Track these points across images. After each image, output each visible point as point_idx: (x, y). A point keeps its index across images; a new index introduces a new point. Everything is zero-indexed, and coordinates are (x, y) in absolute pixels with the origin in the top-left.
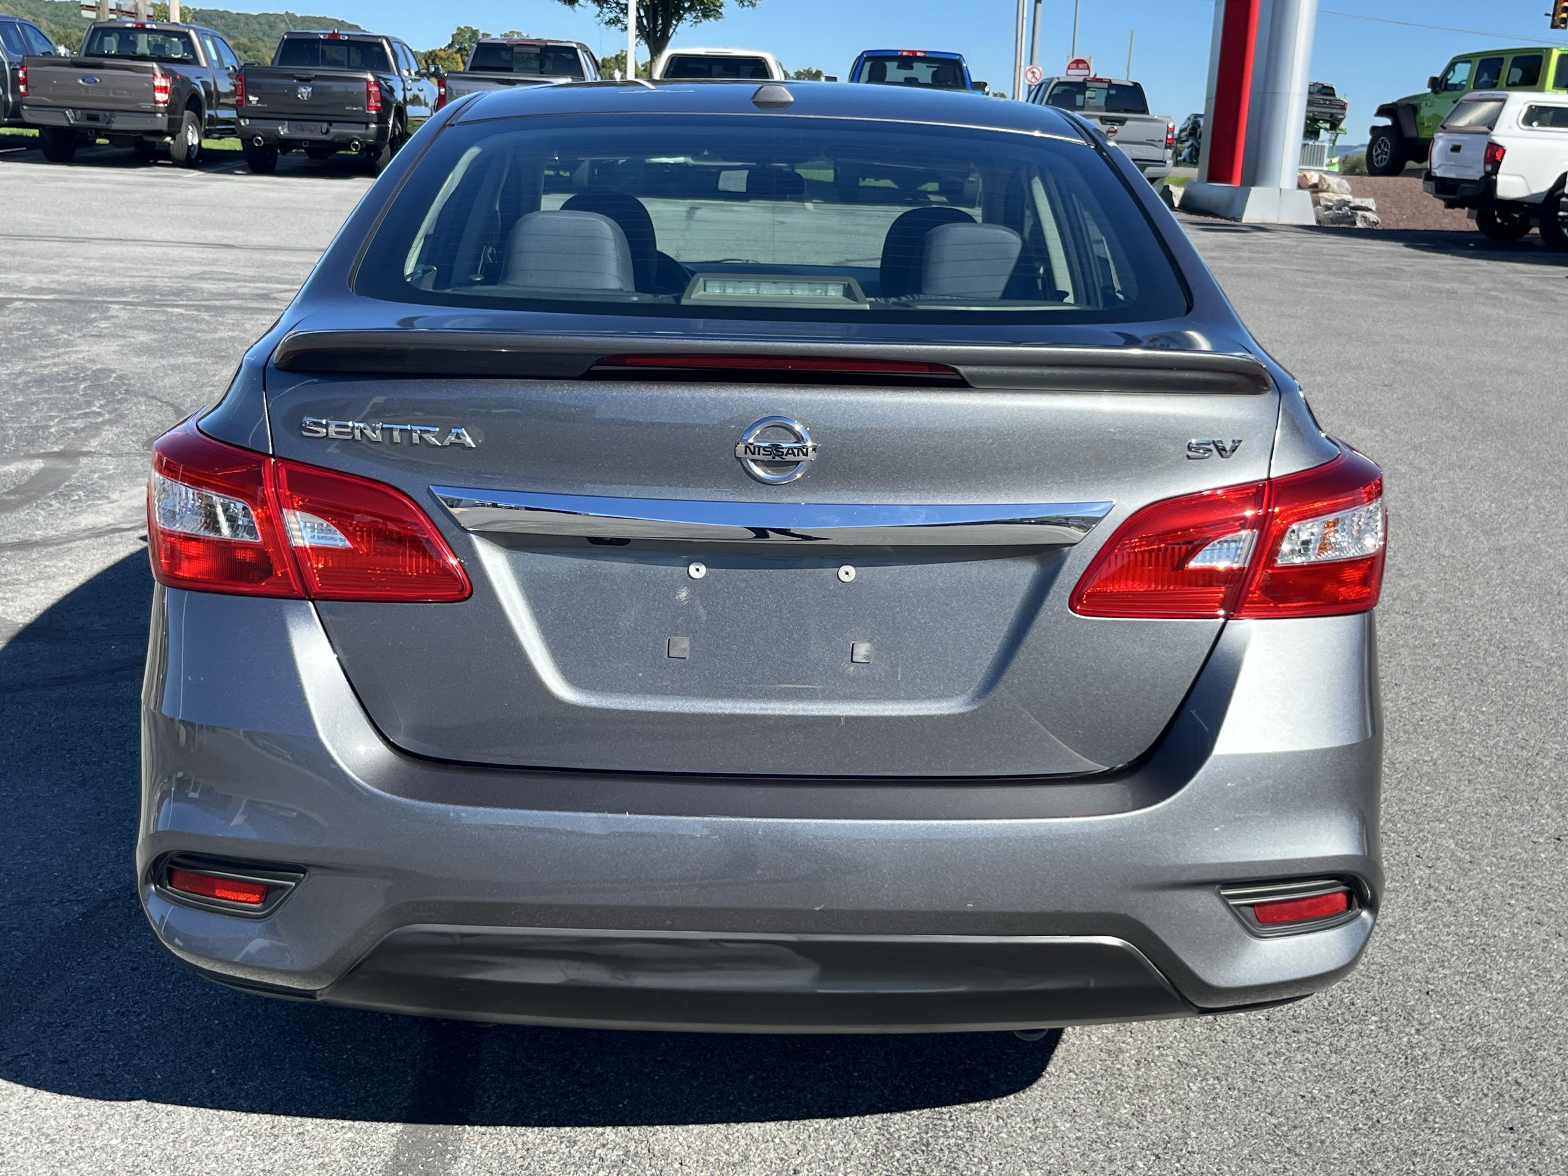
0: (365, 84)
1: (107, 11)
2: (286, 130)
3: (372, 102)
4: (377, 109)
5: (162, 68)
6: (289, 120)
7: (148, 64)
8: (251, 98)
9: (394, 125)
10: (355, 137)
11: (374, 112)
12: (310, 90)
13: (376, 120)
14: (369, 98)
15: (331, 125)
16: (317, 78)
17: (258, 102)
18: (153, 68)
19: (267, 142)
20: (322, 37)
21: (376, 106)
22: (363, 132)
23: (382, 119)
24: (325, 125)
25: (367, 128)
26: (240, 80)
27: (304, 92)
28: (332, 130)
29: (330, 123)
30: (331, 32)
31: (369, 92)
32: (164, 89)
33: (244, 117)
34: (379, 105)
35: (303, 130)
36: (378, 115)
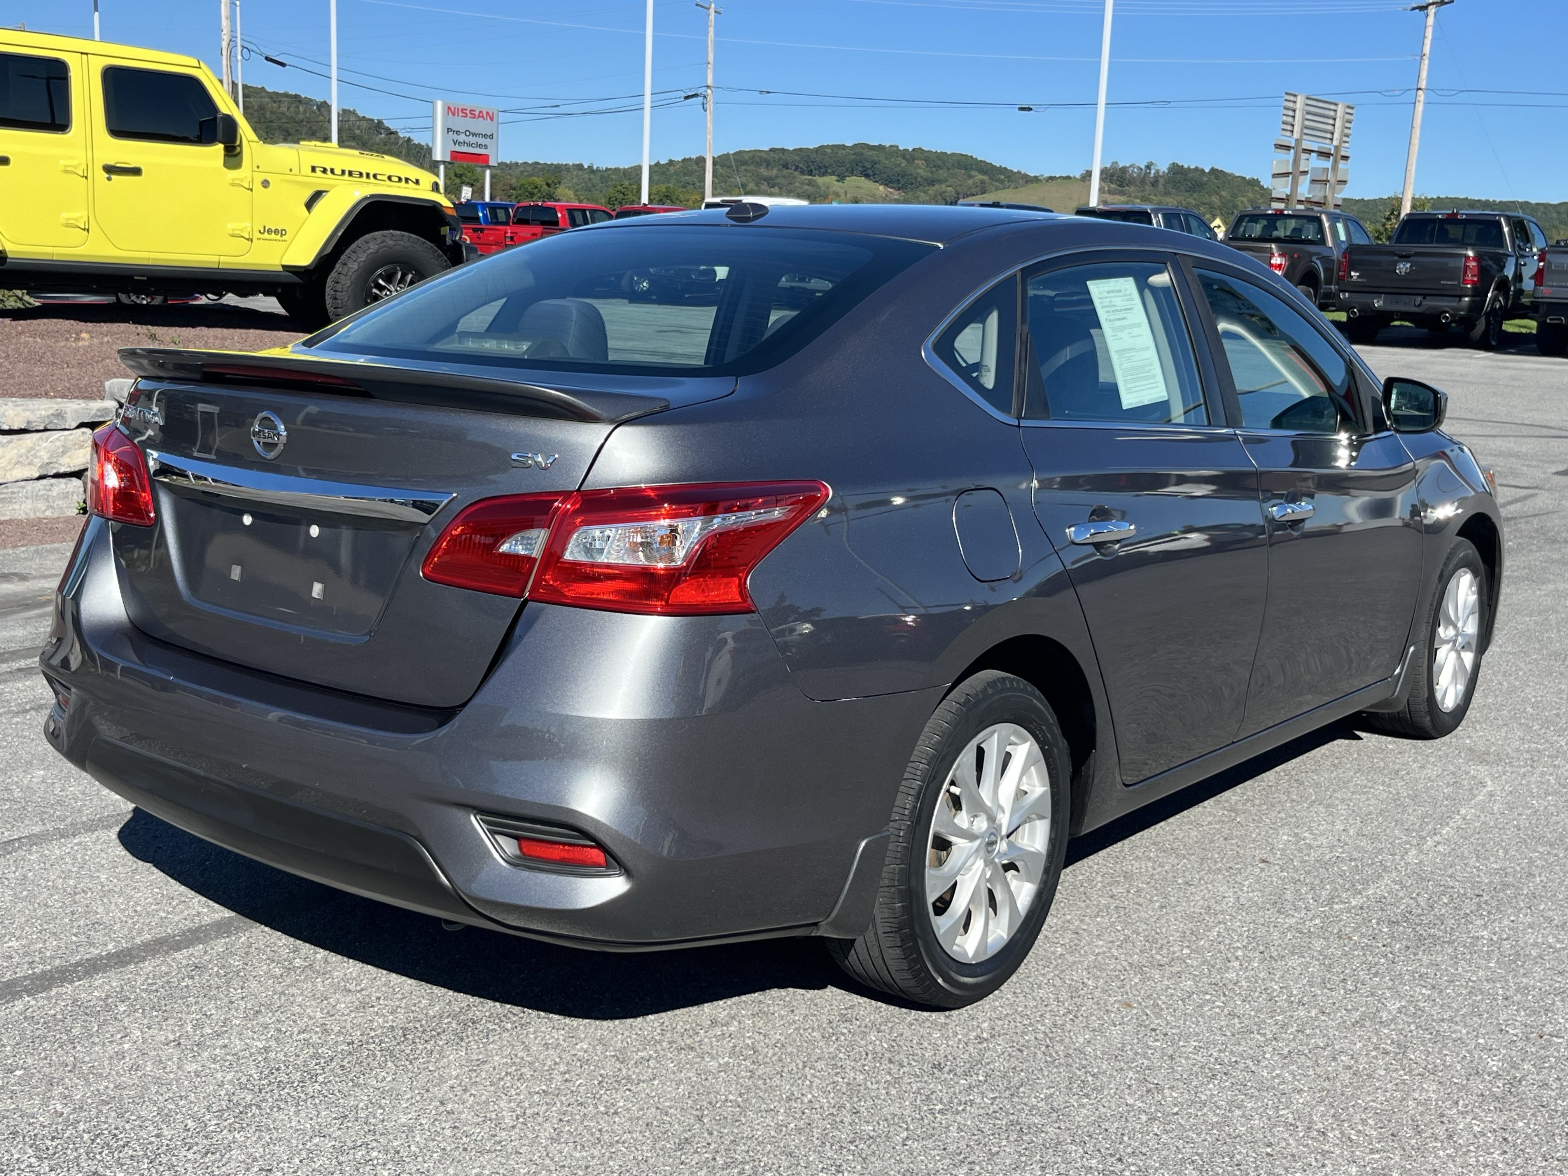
0: (1464, 259)
1: (1295, 201)
2: (1381, 303)
3: (1469, 277)
4: (1473, 282)
5: (1279, 249)
6: (1385, 293)
7: (1267, 245)
8: (1353, 274)
9: (1495, 299)
10: (1446, 309)
11: (1469, 286)
12: (1408, 265)
13: (1470, 293)
14: (1465, 272)
15: (1424, 298)
16: (1417, 254)
17: (1358, 277)
18: (1271, 248)
19: (1363, 314)
20: (1440, 217)
21: (1473, 281)
22: (1455, 304)
23: (1479, 293)
24: (1419, 299)
25: (1460, 301)
26: (1345, 257)
27: (1403, 268)
28: (1424, 303)
29: (1425, 296)
30: (1450, 212)
31: (1466, 267)
32: (1279, 266)
33: (1344, 291)
34: (1475, 279)
35: (1397, 303)
36: (1474, 289)
